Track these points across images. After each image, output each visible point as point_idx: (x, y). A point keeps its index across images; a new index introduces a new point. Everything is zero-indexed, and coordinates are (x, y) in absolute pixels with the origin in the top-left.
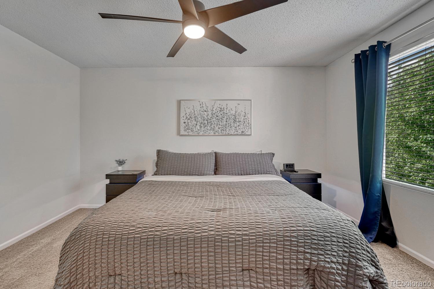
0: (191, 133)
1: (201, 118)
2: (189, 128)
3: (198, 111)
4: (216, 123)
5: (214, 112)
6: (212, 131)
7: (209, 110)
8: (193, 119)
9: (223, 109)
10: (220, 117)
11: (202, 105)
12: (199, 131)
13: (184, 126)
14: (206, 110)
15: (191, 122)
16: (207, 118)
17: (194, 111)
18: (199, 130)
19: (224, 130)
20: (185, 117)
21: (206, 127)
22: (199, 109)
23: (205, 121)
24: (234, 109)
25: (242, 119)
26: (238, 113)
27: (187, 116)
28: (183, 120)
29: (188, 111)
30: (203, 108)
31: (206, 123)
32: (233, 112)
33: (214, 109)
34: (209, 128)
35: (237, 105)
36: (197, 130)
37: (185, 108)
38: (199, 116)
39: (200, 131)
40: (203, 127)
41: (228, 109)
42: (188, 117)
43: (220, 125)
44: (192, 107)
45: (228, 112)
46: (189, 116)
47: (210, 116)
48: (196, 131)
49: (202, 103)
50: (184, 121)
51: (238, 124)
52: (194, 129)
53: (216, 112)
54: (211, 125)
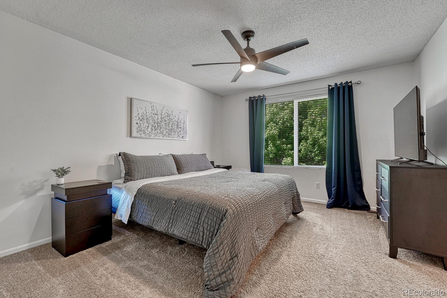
0: (143, 135)
1: (152, 121)
2: (141, 130)
3: (150, 113)
4: (164, 127)
5: (163, 117)
6: (161, 134)
7: (159, 114)
8: (145, 121)
9: (169, 115)
10: (167, 122)
11: (153, 108)
12: (150, 134)
13: (136, 127)
14: (157, 114)
15: (143, 124)
16: (157, 121)
17: (146, 113)
18: (150, 133)
19: (170, 135)
20: (137, 118)
21: (156, 130)
22: (151, 111)
23: (155, 124)
24: (177, 116)
25: (182, 126)
26: (179, 120)
27: (140, 117)
28: (136, 120)
29: (141, 112)
30: (154, 110)
31: (157, 126)
32: (176, 119)
33: (163, 114)
34: (159, 132)
35: (179, 113)
36: (148, 132)
37: (137, 108)
38: (151, 118)
39: (152, 134)
40: (154, 130)
41: (173, 115)
42: (141, 118)
43: (167, 129)
44: (144, 109)
45: (173, 118)
46: (141, 117)
47: (160, 119)
48: (148, 134)
49: (153, 106)
50: (136, 122)
51: (180, 130)
52: (146, 131)
53: (165, 116)
54: (160, 129)
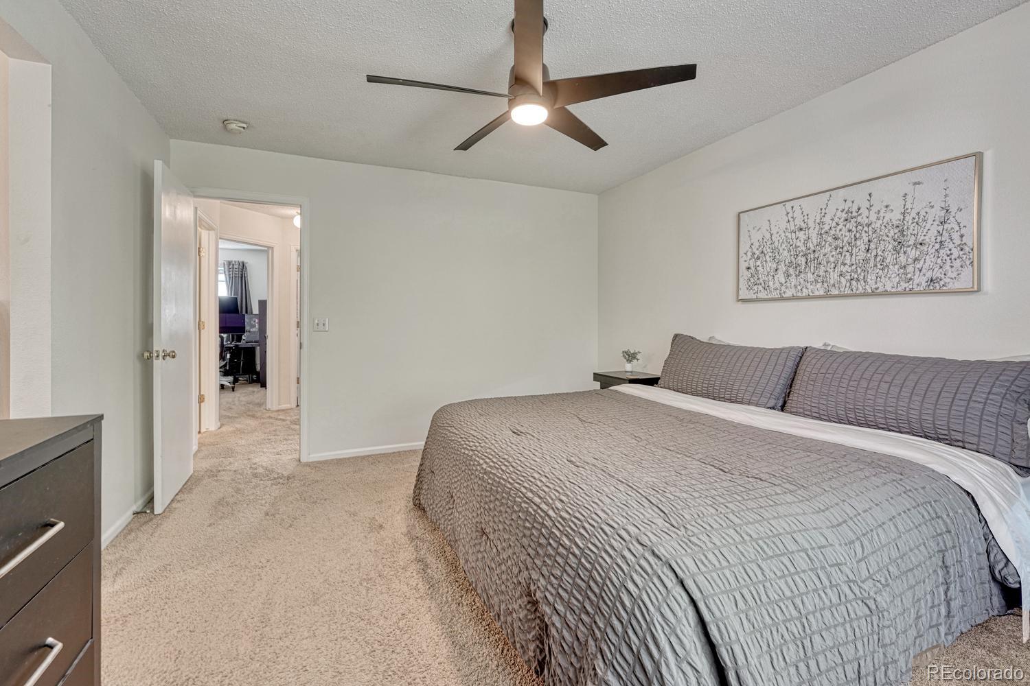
0: (762, 295)
1: (789, 251)
2: (758, 282)
3: (781, 232)
4: (832, 260)
5: (827, 228)
6: (819, 285)
7: (811, 224)
8: (767, 257)
9: (855, 214)
10: (846, 239)
11: (790, 215)
12: (783, 288)
13: (746, 278)
14: (803, 226)
15: (763, 266)
16: (804, 249)
17: (771, 235)
18: (782, 285)
19: (858, 280)
20: (749, 254)
21: (802, 275)
22: (783, 225)
23: (799, 258)
24: (898, 206)
25: (933, 233)
26: (913, 214)
27: (755, 250)
28: (746, 261)
29: (756, 237)
30: (794, 221)
31: (804, 263)
32: (895, 216)
33: (827, 219)
34: (811, 277)
35: (909, 189)
36: (777, 285)
37: (749, 231)
38: (784, 246)
39: (787, 287)
40: (794, 275)
41: (874, 209)
42: (757, 253)
43: (845, 264)
44: (766, 226)
45: (873, 217)
46: (757, 249)
47: (815, 239)
48: (776, 289)
49: (793, 207)
50: (747, 265)
51: (913, 253)
52: (771, 283)
53: (834, 224)
54: (816, 268)
